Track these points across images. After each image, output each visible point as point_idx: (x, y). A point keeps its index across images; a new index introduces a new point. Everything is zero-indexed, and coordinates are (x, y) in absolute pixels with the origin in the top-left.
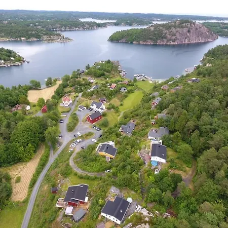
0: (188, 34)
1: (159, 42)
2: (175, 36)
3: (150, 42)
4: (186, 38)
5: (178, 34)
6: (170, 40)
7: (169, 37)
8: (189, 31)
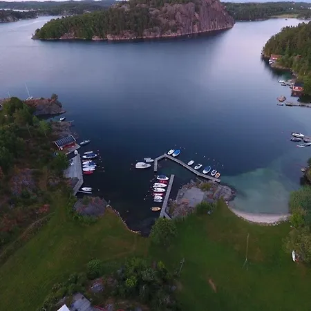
0: (197, 15)
1: (147, 34)
2: (175, 19)
3: (129, 36)
4: (194, 24)
5: (178, 15)
6: (167, 27)
7: (164, 21)
8: (197, 10)
